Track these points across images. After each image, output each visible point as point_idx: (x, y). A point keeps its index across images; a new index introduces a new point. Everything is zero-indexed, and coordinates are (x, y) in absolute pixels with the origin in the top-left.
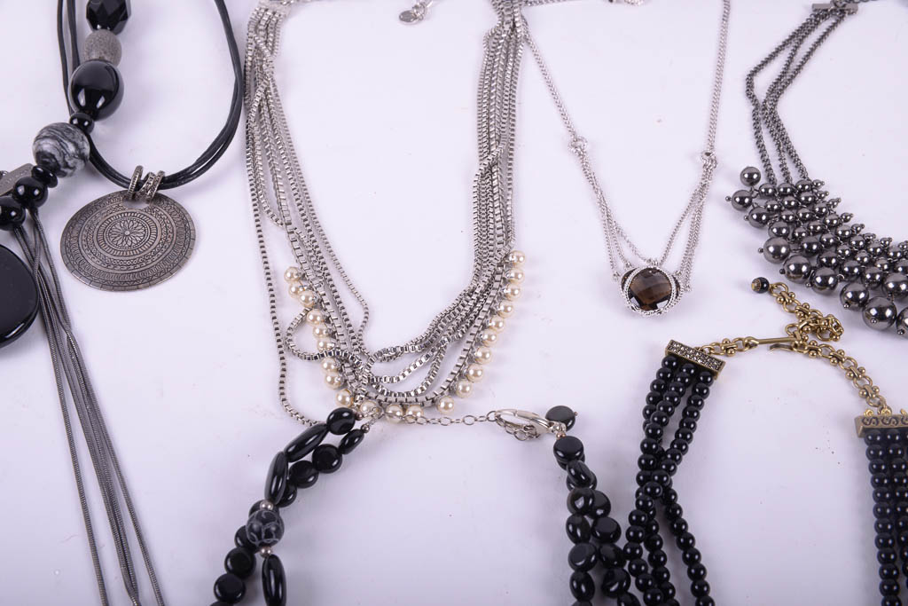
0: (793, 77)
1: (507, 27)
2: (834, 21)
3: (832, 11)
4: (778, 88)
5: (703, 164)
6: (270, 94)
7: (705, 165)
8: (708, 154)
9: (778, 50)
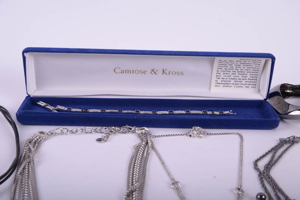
0: (275, 163)
1: (144, 143)
2: (290, 145)
3: (288, 141)
4: (269, 166)
5: (237, 193)
6: (31, 164)
7: (238, 193)
8: (239, 189)
9: (267, 154)
